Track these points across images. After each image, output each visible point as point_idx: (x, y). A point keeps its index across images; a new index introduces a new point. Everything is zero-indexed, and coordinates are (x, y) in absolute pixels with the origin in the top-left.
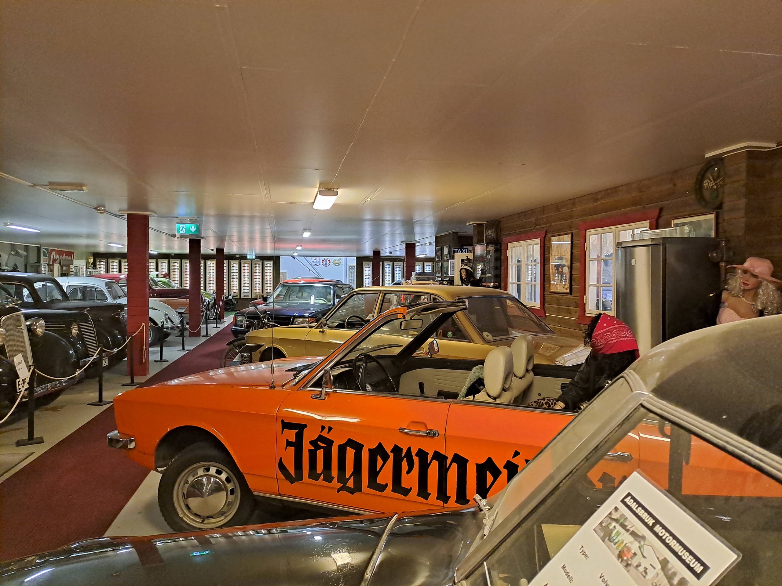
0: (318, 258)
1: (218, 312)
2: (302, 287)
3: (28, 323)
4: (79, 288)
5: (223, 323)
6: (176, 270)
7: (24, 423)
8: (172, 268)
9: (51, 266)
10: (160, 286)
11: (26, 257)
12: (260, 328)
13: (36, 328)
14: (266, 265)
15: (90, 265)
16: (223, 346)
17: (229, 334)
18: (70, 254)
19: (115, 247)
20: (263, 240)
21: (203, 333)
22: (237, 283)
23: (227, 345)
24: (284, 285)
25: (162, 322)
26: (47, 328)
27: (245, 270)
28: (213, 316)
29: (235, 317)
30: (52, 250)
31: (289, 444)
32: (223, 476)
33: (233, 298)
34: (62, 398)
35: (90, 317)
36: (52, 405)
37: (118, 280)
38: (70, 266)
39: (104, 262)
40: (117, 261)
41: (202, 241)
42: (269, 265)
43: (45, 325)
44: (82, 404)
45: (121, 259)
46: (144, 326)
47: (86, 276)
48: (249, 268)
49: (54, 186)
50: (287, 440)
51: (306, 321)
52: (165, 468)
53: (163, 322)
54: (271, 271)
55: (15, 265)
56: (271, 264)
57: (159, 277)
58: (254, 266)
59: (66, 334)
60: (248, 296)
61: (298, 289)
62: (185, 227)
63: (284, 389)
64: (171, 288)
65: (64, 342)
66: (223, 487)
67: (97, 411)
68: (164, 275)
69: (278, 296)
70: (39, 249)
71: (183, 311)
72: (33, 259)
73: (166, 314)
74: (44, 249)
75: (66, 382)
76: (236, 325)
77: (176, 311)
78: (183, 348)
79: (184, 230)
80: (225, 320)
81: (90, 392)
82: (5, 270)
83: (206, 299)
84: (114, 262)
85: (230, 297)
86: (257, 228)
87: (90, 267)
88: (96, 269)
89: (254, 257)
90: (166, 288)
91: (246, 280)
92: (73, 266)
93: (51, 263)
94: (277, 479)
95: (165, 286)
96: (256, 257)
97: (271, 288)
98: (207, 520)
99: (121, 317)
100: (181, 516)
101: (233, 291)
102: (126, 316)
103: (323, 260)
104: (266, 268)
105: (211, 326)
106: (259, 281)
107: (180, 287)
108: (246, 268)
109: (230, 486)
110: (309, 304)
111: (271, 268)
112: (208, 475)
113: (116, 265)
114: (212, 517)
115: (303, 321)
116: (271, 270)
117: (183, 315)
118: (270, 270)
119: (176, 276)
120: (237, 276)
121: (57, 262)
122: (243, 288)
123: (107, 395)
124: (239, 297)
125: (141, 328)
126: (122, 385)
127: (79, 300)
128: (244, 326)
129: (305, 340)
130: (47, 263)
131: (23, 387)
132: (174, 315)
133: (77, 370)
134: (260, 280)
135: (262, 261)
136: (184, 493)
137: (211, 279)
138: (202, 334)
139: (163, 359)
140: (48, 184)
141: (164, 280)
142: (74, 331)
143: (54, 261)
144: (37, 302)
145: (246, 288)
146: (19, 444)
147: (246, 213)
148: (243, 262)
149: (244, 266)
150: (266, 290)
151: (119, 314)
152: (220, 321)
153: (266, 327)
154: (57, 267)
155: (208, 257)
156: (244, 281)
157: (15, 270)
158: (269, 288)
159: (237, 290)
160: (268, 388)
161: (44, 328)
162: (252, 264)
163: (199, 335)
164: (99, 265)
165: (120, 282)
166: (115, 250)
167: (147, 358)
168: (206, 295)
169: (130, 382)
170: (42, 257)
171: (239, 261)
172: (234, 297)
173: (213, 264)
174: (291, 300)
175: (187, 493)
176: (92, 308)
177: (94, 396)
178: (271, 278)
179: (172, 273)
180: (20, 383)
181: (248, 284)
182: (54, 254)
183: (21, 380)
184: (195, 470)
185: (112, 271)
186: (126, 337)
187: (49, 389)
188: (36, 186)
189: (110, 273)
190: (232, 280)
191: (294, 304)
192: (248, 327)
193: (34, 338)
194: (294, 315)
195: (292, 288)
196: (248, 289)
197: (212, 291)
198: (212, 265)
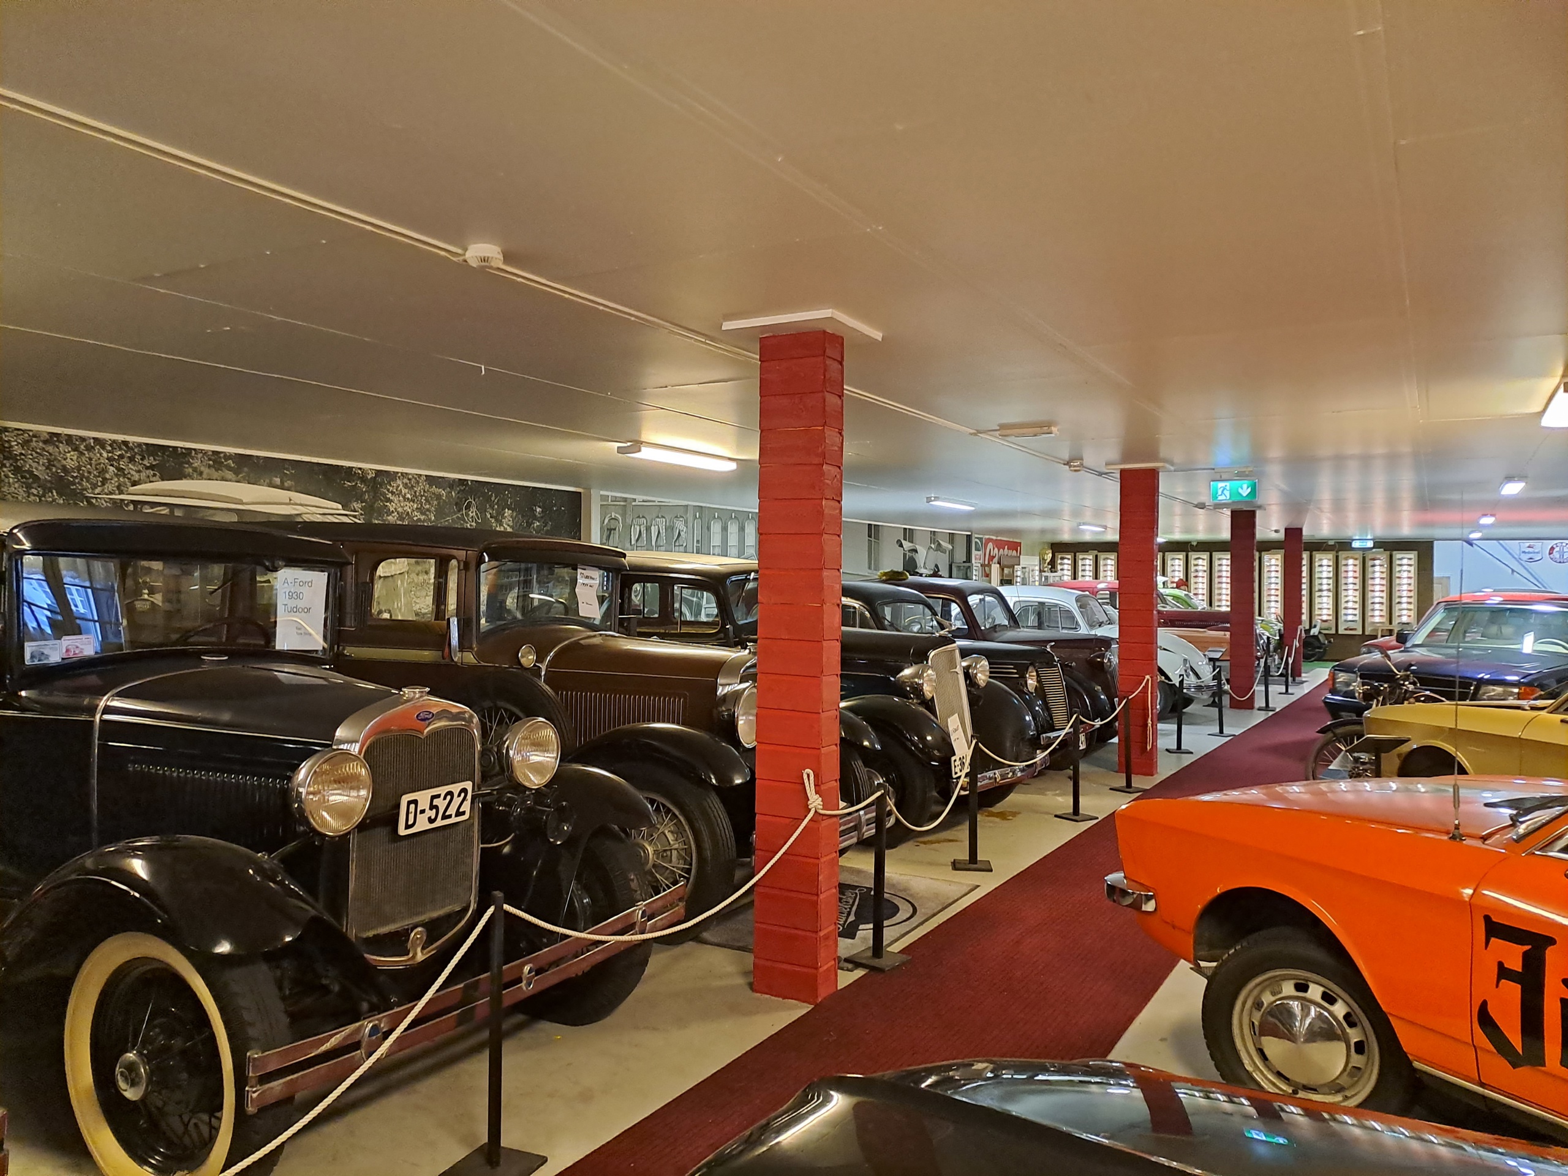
0: (1538, 544)
1: (1291, 661)
2: (1497, 614)
3: (964, 664)
4: (1032, 606)
5: (1301, 685)
6: (1200, 574)
7: (962, 832)
8: (1193, 569)
9: (986, 568)
10: (1171, 605)
11: (952, 552)
12: (1396, 703)
13: (976, 674)
14: (1398, 562)
15: (1046, 565)
16: (1310, 733)
17: (1317, 710)
18: (1015, 546)
19: (1087, 530)
20: (1392, 504)
21: (1260, 702)
22: (1331, 601)
23: (1321, 731)
24: (1450, 607)
25: (1180, 675)
26: (993, 674)
27: (1347, 571)
28: (1279, 668)
29: (1331, 675)
30: (989, 540)
31: (1503, 972)
32: (1340, 1009)
33: (1320, 633)
34: (1013, 798)
35: (1056, 659)
36: (999, 807)
37: (1094, 592)
38: (1016, 567)
39: (1069, 559)
40: (1091, 557)
41: (1258, 513)
42: (1405, 561)
43: (988, 668)
44: (1047, 813)
45: (1099, 554)
46: (1148, 680)
47: (1040, 585)
48: (1357, 569)
49: (1005, 430)
50: (1500, 965)
51: (1512, 694)
52: (1215, 964)
53: (1183, 675)
54: (1413, 576)
55: (936, 566)
56: (1410, 559)
57: (1167, 588)
58: (1371, 563)
59: (1018, 685)
60: (1355, 629)
61: (1486, 616)
62: (1228, 488)
63: (1487, 845)
64: (1190, 609)
65: (1016, 699)
66: (1339, 1032)
67: (1070, 831)
68: (1177, 583)
69: (1435, 630)
70: (969, 537)
71: (1217, 655)
72: (960, 556)
73: (1185, 660)
74: (976, 538)
75: (1022, 770)
76: (1334, 691)
77: (1205, 655)
78: (1221, 731)
79: (1227, 493)
80: (1304, 679)
81: (1057, 795)
82: (924, 575)
83: (1263, 634)
84: (1086, 559)
85: (1314, 631)
86: (1379, 481)
87: (1046, 569)
88: (1055, 572)
89: (1370, 544)
90: (1182, 608)
91: (1351, 596)
92: (1020, 567)
93: (986, 563)
94: (1474, 1046)
95: (1178, 605)
96: (1374, 543)
97: (1412, 613)
98: (1304, 1093)
99: (1106, 661)
100: (1249, 1068)
101: (1320, 618)
102: (1115, 660)
103: (1552, 548)
104: (1398, 568)
105: (1275, 689)
106: (1382, 597)
107: (1209, 608)
108: (1351, 567)
109: (1354, 1035)
110: (1519, 653)
111: (1412, 569)
112: (1304, 999)
113: (1090, 565)
114: (1315, 1090)
115: (1504, 691)
116: (1413, 571)
117: (1218, 664)
118: (1409, 571)
119: (1200, 584)
120: (1329, 584)
121: (995, 560)
122: (1344, 611)
123: (1086, 803)
124: (1333, 631)
125: (1143, 684)
126: (1111, 789)
127: (1033, 627)
128: (1357, 695)
129: (1520, 738)
130: (981, 561)
131: (961, 771)
132: (1200, 663)
133: (1038, 751)
134: (1384, 595)
135: (1388, 553)
136: (1253, 1023)
137: (1273, 592)
138: (1257, 705)
139: (1183, 748)
140: (998, 428)
141: (1177, 592)
142: (1032, 683)
143: (992, 558)
144: (973, 630)
145: (1350, 611)
146: (956, 866)
147: (1353, 449)
148: (1344, 556)
149: (1346, 565)
150: (1399, 616)
151: (1103, 656)
152: (1294, 680)
153: (1412, 700)
154: (995, 568)
155: (1268, 546)
156: (1346, 596)
157: (935, 574)
158: (1406, 614)
159: (1329, 615)
160: (1446, 838)
161: (988, 674)
162: (1364, 559)
163: (1252, 708)
164: (1061, 564)
165: (1098, 597)
166: (1088, 538)
167: (1155, 744)
168: (1262, 625)
169: (1125, 784)
170: (974, 553)
171: (1334, 552)
172: (1322, 631)
173: (1277, 559)
174: (1468, 642)
175: (1260, 1025)
176: (1060, 643)
177: (1065, 802)
178: (1410, 591)
179: (1193, 580)
180: (956, 764)
181: (1356, 602)
182: (990, 545)
183: (958, 760)
184: (1277, 982)
185: (1083, 576)
186: (1116, 699)
187: (998, 780)
188: (981, 433)
189: (1080, 579)
190: (1317, 594)
191: (1474, 652)
192: (1368, 697)
193: (973, 689)
194: (1480, 676)
195: (1470, 614)
196: (1355, 615)
197: (1273, 617)
198: (1273, 565)
